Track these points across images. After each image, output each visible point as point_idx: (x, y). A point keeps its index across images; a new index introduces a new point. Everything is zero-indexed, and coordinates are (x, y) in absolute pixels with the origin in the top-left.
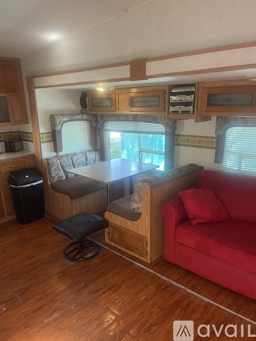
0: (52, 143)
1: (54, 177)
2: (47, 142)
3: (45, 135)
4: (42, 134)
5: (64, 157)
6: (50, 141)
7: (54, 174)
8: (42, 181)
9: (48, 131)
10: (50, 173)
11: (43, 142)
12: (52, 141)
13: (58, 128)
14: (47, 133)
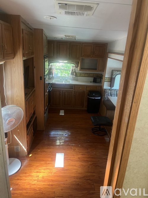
0: (110, 83)
1: (106, 98)
2: (108, 82)
3: (107, 79)
4: (106, 78)
5: (113, 90)
6: (109, 82)
7: (106, 96)
8: (100, 98)
9: (109, 77)
10: (104, 96)
11: (105, 81)
12: (110, 82)
13: (114, 77)
14: (108, 78)
